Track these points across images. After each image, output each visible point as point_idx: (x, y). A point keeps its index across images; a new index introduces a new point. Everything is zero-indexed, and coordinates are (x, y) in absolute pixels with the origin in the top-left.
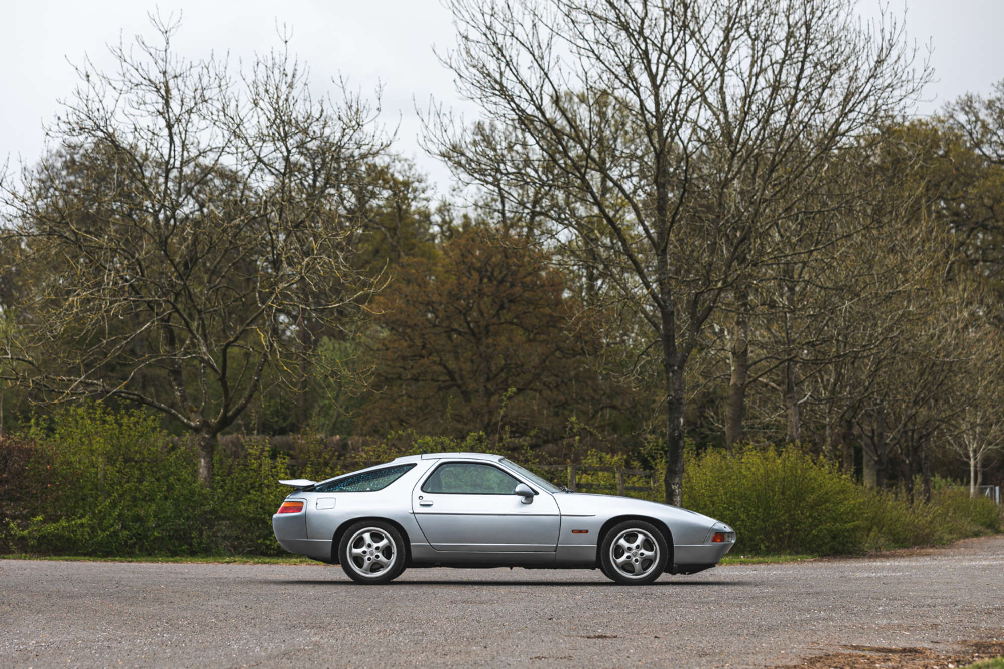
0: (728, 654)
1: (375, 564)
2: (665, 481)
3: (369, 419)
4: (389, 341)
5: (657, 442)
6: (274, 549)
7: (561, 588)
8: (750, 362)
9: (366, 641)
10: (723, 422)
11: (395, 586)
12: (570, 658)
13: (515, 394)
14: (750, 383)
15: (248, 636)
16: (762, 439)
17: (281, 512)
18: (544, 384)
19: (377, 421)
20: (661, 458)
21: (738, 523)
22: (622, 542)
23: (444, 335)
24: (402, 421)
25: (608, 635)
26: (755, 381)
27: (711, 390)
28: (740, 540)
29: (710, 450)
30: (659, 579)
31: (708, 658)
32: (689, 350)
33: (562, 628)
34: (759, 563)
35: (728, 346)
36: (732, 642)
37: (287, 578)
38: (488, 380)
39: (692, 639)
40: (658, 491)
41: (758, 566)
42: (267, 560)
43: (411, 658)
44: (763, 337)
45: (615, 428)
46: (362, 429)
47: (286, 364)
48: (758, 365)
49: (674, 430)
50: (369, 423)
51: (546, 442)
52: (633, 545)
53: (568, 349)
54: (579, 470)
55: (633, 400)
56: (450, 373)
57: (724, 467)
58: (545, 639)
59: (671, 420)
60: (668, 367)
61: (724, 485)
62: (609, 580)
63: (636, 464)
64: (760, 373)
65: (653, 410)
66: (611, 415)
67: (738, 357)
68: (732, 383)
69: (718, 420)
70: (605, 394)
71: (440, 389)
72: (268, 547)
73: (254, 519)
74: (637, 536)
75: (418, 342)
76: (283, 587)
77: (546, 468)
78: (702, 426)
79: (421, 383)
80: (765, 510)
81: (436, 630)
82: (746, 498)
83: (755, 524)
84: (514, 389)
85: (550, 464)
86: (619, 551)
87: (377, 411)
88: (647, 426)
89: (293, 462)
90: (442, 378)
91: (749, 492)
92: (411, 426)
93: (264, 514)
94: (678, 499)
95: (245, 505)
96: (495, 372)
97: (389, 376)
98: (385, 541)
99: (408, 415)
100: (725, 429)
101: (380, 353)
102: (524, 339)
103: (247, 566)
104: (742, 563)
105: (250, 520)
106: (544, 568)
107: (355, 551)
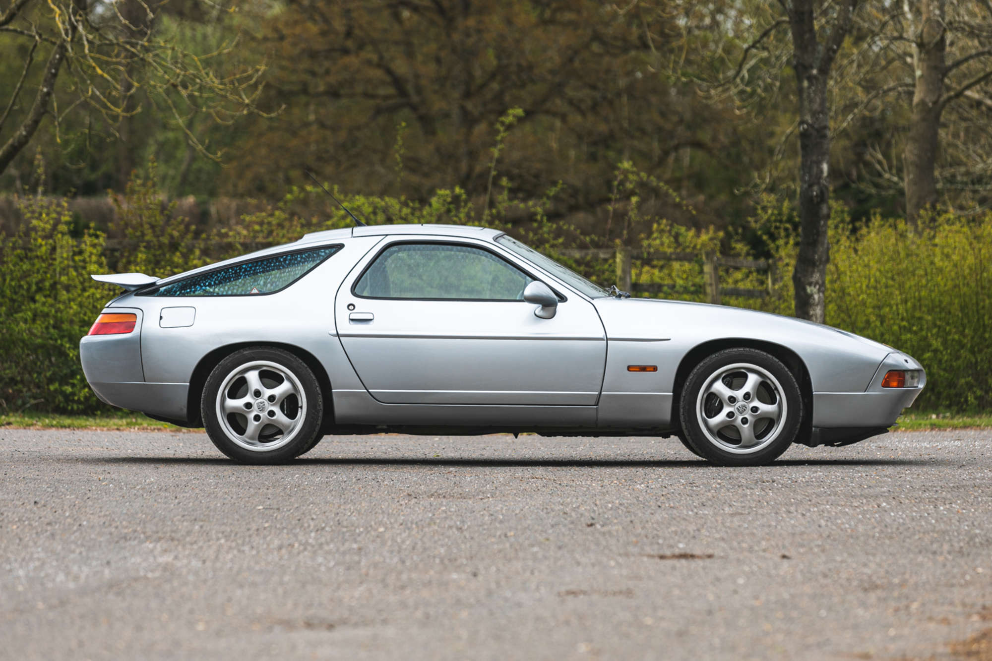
0: (916, 586)
1: (267, 426)
2: (796, 279)
3: (248, 166)
4: (287, 24)
5: (780, 209)
6: (79, 402)
7: (608, 471)
8: (949, 62)
9: (257, 563)
10: (900, 171)
11: (303, 469)
12: (629, 593)
13: (520, 120)
14: (950, 99)
15: (42, 555)
16: (971, 203)
17: (96, 333)
18: (571, 102)
19: (262, 170)
20: (787, 236)
21: (927, 355)
22: (719, 387)
23: (386, 13)
24: (310, 169)
25: (697, 551)
26: (959, 94)
27: (877, 114)
28: (931, 386)
29: (876, 221)
30: (785, 456)
31: (879, 592)
32: (838, 39)
33: (613, 542)
34: (965, 427)
35: (911, 32)
36: (921, 565)
37: (106, 454)
38: (467, 95)
39: (849, 560)
40: (780, 298)
41: (962, 433)
42: (68, 421)
43: (341, 593)
44: (973, 15)
45: (699, 182)
46: (235, 186)
47: (101, 64)
48: (963, 67)
49: (811, 186)
50: (249, 175)
51: (574, 209)
52: (739, 394)
53: (615, 38)
54: (637, 258)
55: (735, 131)
56: (398, 82)
57: (902, 254)
58: (584, 560)
59: (806, 167)
60: (801, 69)
61: (901, 286)
62: (695, 457)
63: (740, 247)
64: (966, 83)
65: (771, 151)
66: (692, 159)
67: (928, 53)
68: (916, 99)
69: (890, 168)
70: (681, 121)
71: (378, 111)
72: (68, 398)
73: (42, 346)
74: (746, 377)
75: (339, 25)
76: (100, 468)
77: (577, 255)
78: (860, 178)
79: (344, 101)
80: (975, 331)
81: (384, 543)
82: (942, 310)
83: (958, 358)
84: (519, 112)
85: (583, 247)
86: (713, 405)
87: (263, 151)
88: (762, 179)
89: (114, 243)
90: (382, 91)
91: (946, 300)
92: (326, 178)
93: (62, 337)
94: (818, 311)
95: (26, 321)
96: (479, 81)
97: (286, 88)
98: (285, 387)
99: (319, 159)
100: (905, 185)
101: (269, 45)
102: (533, 17)
103: (31, 432)
104: (933, 427)
105: (35, 349)
106: (576, 435)
107: (231, 403)
